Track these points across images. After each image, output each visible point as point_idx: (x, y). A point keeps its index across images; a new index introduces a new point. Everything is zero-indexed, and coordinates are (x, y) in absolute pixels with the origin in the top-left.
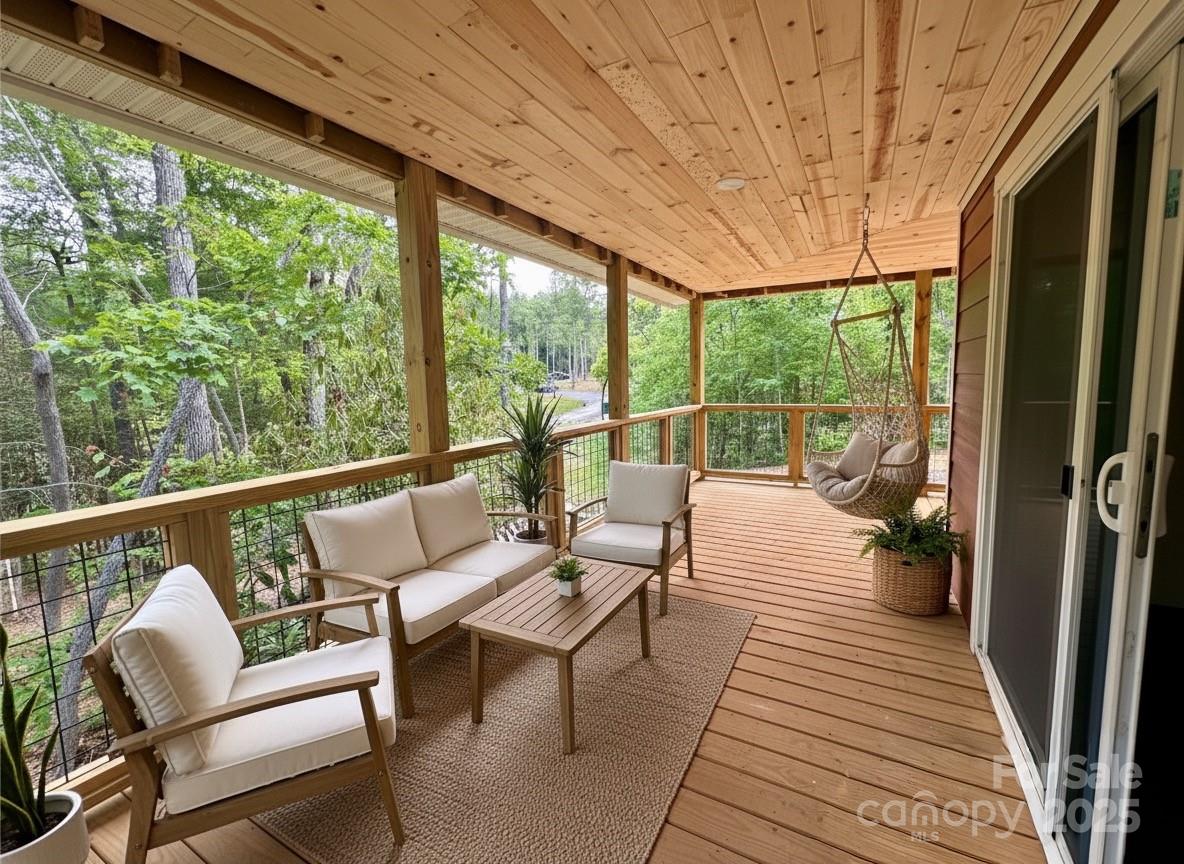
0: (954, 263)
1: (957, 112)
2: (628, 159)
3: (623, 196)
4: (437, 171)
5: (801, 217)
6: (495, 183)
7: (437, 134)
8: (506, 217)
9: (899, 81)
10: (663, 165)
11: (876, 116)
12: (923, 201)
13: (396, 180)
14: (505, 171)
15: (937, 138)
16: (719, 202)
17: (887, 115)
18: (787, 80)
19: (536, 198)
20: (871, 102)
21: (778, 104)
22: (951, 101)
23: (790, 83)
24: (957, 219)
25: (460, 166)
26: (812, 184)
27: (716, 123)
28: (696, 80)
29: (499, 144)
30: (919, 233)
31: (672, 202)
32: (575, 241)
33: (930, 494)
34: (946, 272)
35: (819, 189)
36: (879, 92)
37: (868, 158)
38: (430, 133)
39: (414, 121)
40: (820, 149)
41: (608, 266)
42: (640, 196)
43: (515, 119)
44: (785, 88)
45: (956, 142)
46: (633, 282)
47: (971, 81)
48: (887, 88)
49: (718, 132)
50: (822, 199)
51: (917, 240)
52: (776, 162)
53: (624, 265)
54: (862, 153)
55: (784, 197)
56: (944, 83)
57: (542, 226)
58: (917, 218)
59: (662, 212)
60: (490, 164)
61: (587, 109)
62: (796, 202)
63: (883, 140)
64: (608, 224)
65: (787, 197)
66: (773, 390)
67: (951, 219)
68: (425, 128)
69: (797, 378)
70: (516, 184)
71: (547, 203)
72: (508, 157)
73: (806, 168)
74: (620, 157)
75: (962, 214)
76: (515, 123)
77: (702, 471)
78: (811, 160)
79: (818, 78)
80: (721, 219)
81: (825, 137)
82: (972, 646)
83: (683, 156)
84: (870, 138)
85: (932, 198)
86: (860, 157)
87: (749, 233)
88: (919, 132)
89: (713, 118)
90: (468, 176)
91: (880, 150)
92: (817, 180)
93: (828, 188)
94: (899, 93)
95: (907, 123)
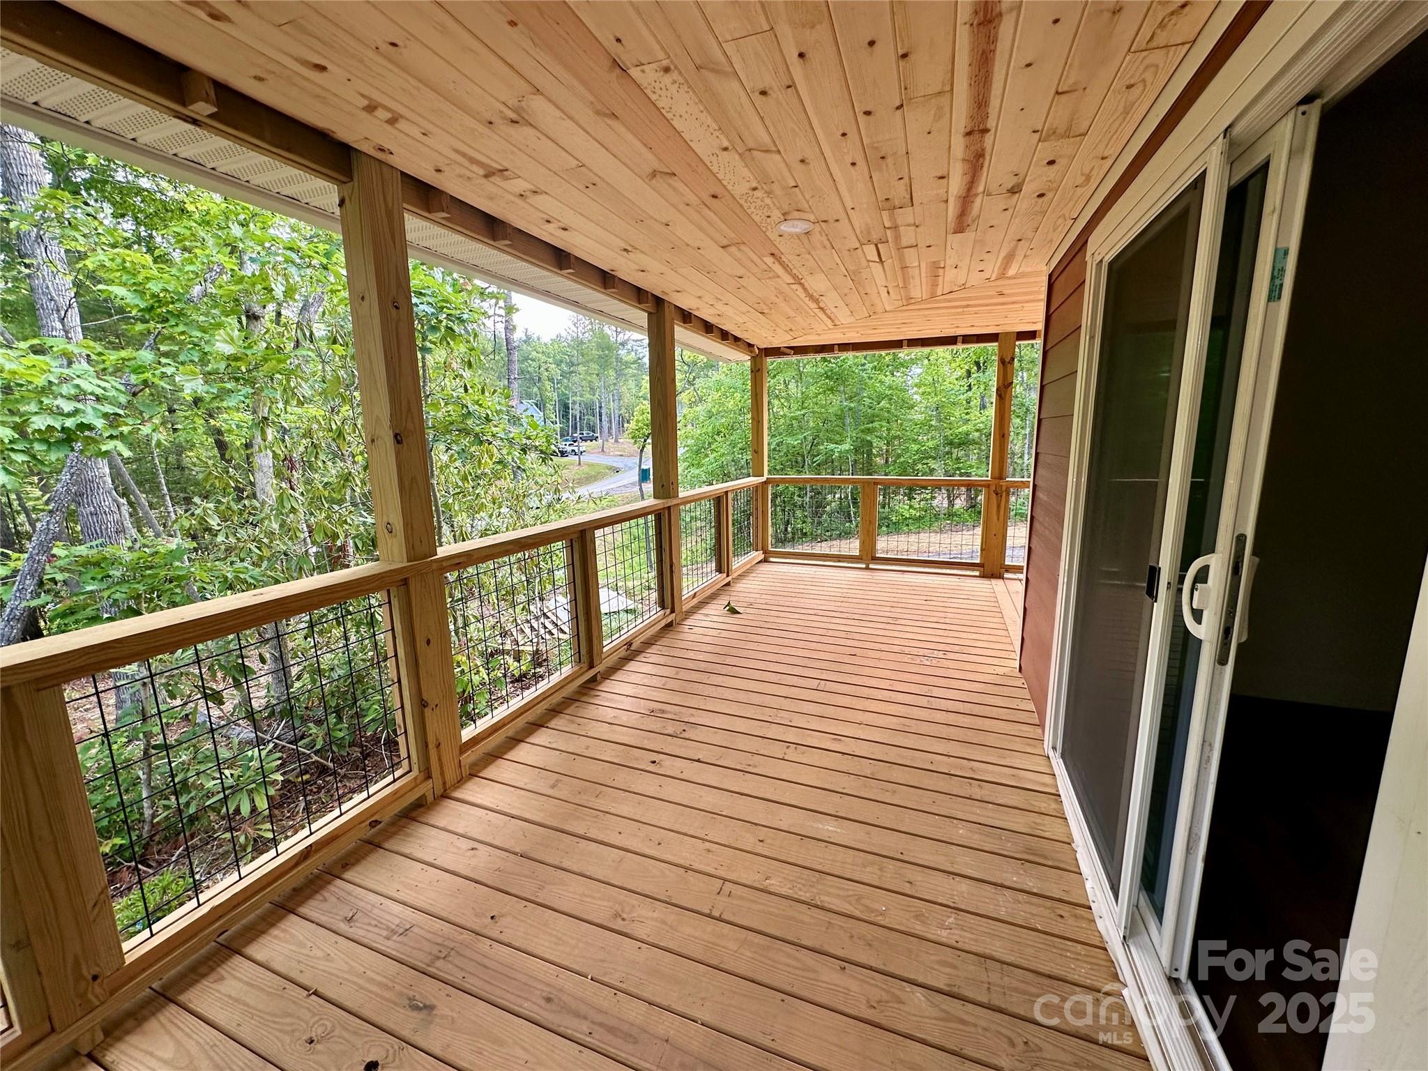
0: (1040, 327)
1: (1051, 163)
2: (670, 185)
3: (663, 228)
4: (403, 173)
5: (877, 268)
6: (491, 198)
7: (402, 125)
8: (508, 242)
9: (991, 123)
10: (715, 197)
11: (963, 160)
12: (1010, 257)
13: (340, 183)
14: (502, 184)
15: (1029, 189)
16: (783, 246)
17: (976, 162)
18: (864, 110)
19: (548, 221)
20: (959, 145)
21: (853, 135)
22: (1046, 150)
23: (868, 113)
24: (1046, 279)
25: (438, 171)
26: (888, 232)
27: (779, 152)
28: (757, 98)
29: (492, 148)
30: (1004, 292)
31: (725, 242)
32: (606, 280)
33: (1006, 575)
34: (1032, 335)
35: (897, 238)
36: (969, 134)
37: (952, 209)
38: (392, 121)
39: (366, 102)
40: (899, 193)
41: (650, 314)
42: (685, 231)
43: (513, 116)
44: (862, 119)
45: (1049, 195)
46: (681, 333)
47: (1069, 128)
48: (978, 131)
49: (782, 165)
50: (900, 249)
51: (1001, 300)
52: (849, 205)
53: (669, 313)
54: (947, 201)
55: (857, 245)
56: (1040, 128)
57: (560, 258)
58: (1002, 276)
59: (712, 252)
60: (481, 172)
61: (614, 116)
62: (870, 251)
63: (969, 190)
64: (645, 261)
65: (862, 245)
66: (843, 457)
67: (1038, 279)
68: (382, 114)
69: (870, 444)
70: (519, 201)
71: (565, 229)
72: (506, 164)
73: (883, 212)
74: (659, 182)
75: (1050, 276)
76: (513, 121)
77: (765, 552)
78: (889, 205)
79: (899, 112)
80: (785, 267)
81: (906, 179)
82: (1046, 747)
83: (740, 189)
84: (956, 184)
85: (1019, 257)
86: (943, 205)
87: (817, 283)
88: (1011, 182)
89: (776, 145)
90: (452, 185)
91: (966, 200)
92: (895, 227)
93: (908, 236)
94: (989, 138)
95: (996, 173)
